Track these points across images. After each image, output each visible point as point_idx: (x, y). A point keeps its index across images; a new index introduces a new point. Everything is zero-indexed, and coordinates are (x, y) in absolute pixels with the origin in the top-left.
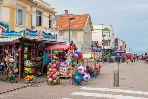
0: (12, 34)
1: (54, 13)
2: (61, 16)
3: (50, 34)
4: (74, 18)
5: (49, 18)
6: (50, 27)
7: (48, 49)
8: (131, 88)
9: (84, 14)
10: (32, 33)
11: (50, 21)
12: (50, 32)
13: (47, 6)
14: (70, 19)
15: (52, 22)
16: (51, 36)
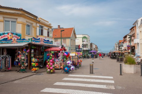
0: (23, 41)
1: (51, 27)
2: (55, 29)
3: (48, 41)
4: (64, 30)
5: (48, 30)
6: (48, 36)
7: (47, 50)
8: (101, 75)
9: (70, 28)
10: (36, 40)
11: (48, 32)
12: (48, 40)
13: (46, 23)
14: (61, 31)
15: (50, 33)
16: (49, 42)
